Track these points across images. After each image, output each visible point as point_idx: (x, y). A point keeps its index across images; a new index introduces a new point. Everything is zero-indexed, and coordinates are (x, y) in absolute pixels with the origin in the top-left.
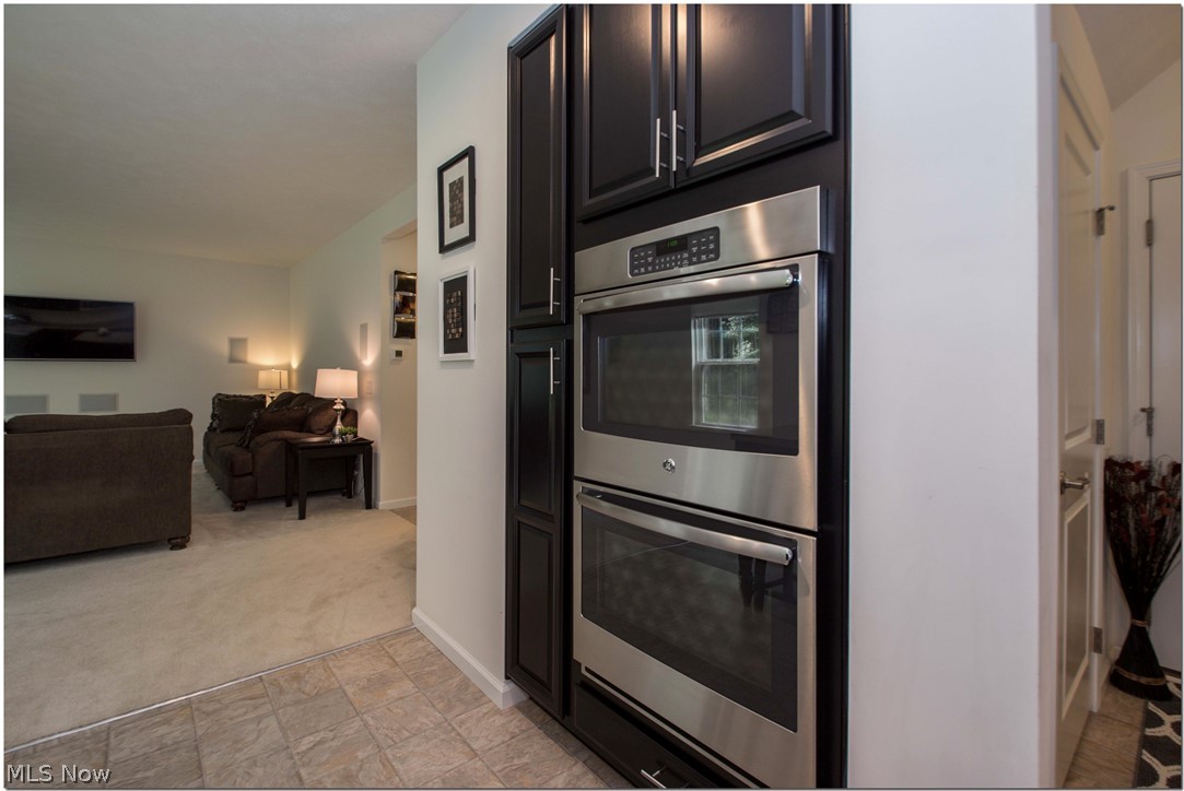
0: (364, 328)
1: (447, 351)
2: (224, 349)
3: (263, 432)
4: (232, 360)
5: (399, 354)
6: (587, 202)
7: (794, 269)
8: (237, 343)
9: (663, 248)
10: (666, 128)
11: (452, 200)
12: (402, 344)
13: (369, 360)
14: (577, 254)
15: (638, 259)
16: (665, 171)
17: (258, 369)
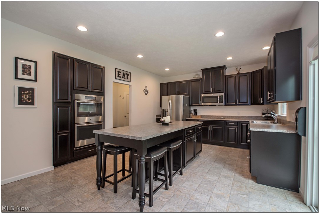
1: (19, 104)
7: (102, 102)
11: (24, 68)
14: (75, 94)
15: (86, 97)
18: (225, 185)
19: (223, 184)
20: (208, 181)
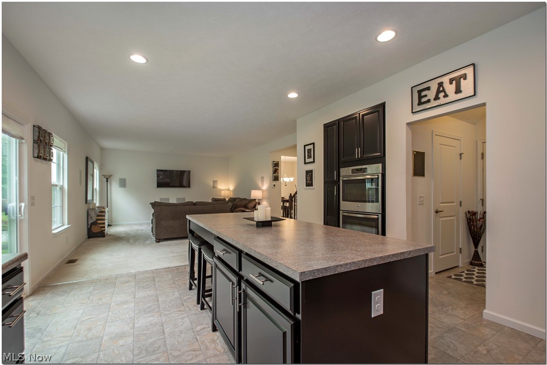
0: (262, 178)
1: (306, 186)
2: (211, 184)
3: (236, 208)
4: (214, 187)
5: (274, 185)
6: (342, 159)
7: (378, 175)
8: (215, 182)
9: (357, 170)
10: (358, 150)
11: (308, 153)
12: (275, 183)
13: (265, 187)
14: (341, 169)
15: (353, 171)
16: (358, 157)
17: (221, 190)
18: (118, 319)
19: (123, 319)
20: (150, 311)
